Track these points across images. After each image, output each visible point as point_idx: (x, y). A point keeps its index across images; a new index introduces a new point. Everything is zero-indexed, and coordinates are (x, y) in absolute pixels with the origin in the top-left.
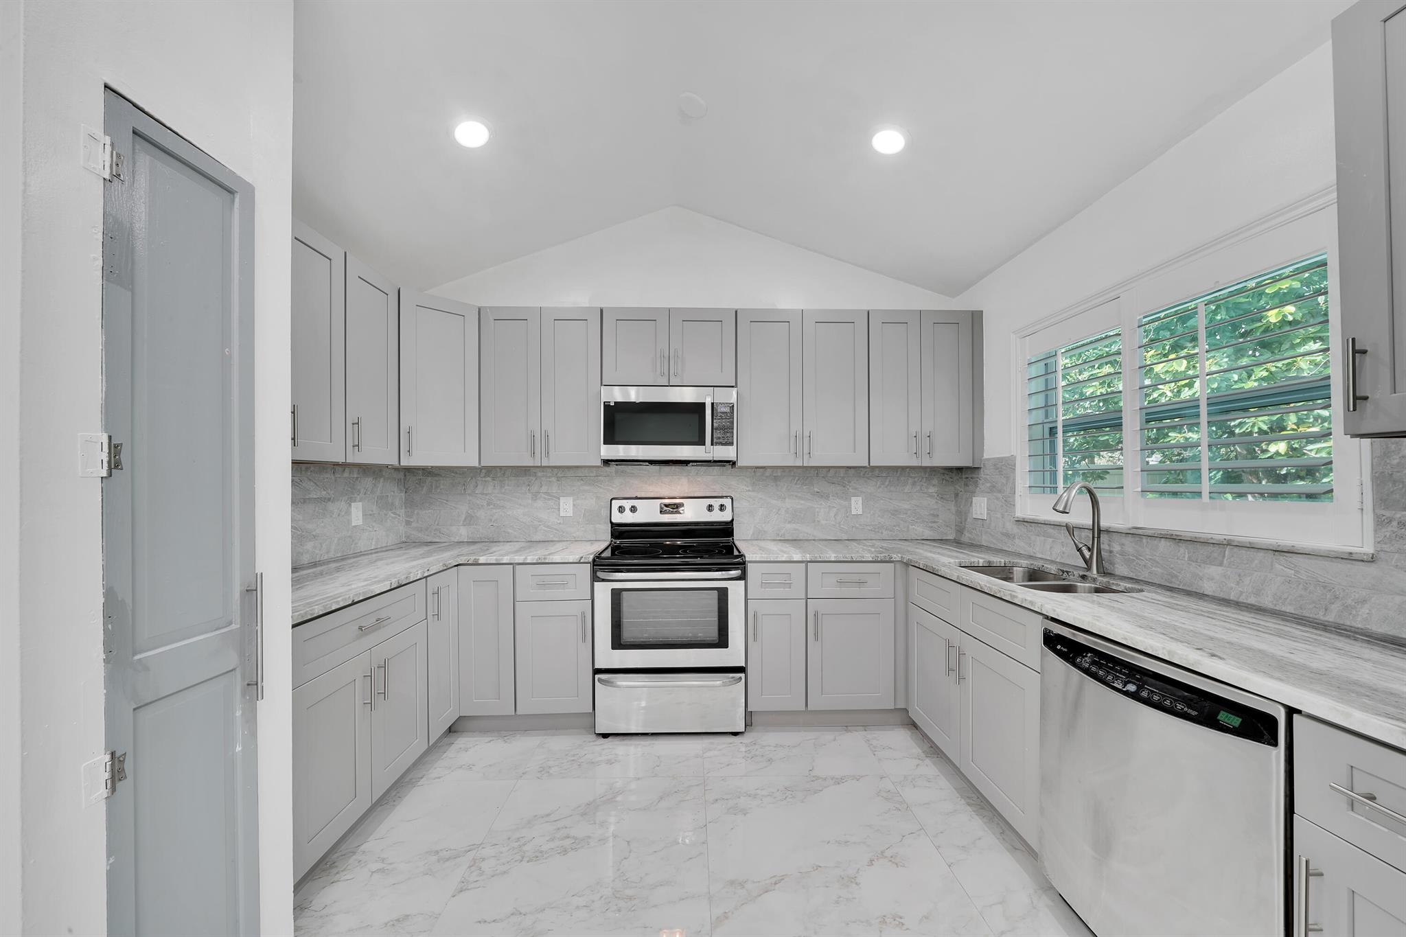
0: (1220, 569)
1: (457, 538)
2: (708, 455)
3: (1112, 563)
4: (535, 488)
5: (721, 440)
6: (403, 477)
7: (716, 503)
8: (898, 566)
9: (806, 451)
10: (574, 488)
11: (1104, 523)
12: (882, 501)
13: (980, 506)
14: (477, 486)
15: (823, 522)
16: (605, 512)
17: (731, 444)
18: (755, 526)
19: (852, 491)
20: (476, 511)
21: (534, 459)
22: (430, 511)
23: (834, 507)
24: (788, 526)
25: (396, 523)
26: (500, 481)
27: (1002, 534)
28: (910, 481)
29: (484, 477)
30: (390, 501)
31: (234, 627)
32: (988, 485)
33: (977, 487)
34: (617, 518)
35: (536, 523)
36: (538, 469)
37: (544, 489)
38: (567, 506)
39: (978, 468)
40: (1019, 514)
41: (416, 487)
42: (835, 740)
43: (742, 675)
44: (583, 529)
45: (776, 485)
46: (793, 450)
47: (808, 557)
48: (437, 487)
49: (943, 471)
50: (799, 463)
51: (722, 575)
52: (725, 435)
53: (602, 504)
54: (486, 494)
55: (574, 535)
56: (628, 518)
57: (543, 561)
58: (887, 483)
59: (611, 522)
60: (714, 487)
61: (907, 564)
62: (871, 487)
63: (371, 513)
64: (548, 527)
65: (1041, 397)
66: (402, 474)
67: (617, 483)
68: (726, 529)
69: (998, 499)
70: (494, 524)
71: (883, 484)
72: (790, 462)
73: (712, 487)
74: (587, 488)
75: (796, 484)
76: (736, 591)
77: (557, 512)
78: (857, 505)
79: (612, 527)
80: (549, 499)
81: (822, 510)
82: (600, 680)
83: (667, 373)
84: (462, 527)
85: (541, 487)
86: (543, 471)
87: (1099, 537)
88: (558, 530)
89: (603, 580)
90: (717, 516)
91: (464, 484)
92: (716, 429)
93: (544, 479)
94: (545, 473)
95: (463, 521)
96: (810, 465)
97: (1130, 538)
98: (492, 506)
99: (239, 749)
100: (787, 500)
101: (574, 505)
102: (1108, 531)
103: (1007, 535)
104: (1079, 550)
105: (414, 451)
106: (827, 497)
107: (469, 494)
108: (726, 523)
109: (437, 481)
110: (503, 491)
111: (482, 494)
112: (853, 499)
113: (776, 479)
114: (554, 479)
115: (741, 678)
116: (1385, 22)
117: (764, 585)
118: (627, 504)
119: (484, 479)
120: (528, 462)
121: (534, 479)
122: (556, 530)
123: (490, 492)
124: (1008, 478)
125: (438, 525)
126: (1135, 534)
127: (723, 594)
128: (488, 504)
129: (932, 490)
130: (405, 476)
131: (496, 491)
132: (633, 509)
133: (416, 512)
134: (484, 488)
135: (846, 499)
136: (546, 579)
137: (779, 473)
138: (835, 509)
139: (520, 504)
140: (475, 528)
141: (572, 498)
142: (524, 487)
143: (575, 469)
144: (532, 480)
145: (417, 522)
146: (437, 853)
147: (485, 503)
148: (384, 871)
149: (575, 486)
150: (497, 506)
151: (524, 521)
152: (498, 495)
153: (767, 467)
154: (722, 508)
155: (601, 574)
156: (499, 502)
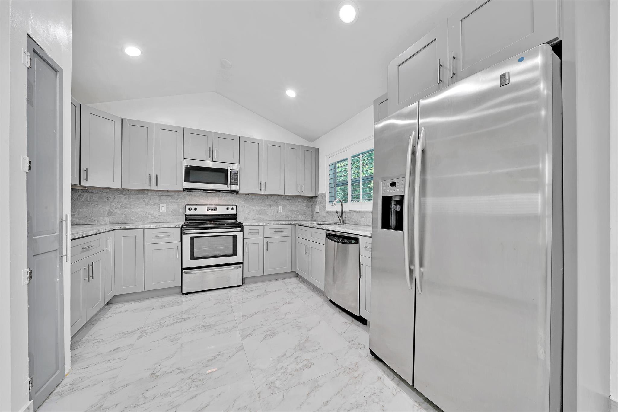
0: (363, 218)
1: (103, 222)
2: (228, 188)
3: (346, 221)
4: (147, 200)
5: (233, 183)
7: (230, 207)
8: (293, 226)
9: (264, 189)
10: (167, 200)
11: (344, 210)
12: (289, 207)
13: (317, 209)
15: (269, 215)
16: (182, 211)
17: (237, 185)
18: (245, 216)
19: (279, 204)
20: (114, 210)
22: (86, 209)
24: (257, 216)
26: (128, 196)
27: (323, 216)
28: (298, 201)
29: (119, 194)
31: (56, 234)
32: (319, 202)
33: (317, 203)
34: (188, 212)
35: (147, 215)
36: (148, 192)
37: (152, 200)
38: (163, 208)
39: (317, 197)
40: (327, 210)
41: (77, 198)
42: (273, 283)
43: (242, 265)
44: (171, 217)
45: (253, 201)
46: (259, 188)
47: (265, 224)
48: (91, 198)
49: (307, 198)
50: (261, 193)
51: (234, 230)
52: (235, 182)
53: (180, 207)
54: (121, 202)
55: (167, 220)
56: (193, 212)
57: (158, 227)
58: (290, 201)
59: (185, 214)
60: (229, 201)
61: (295, 225)
62: (285, 203)
64: (154, 217)
65: (333, 175)
67: (189, 199)
68: (234, 217)
69: (322, 206)
70: (125, 216)
71: (289, 202)
72: (258, 192)
74: (173, 200)
75: (260, 201)
76: (239, 235)
77: (159, 211)
78: (281, 209)
79: (185, 216)
80: (154, 205)
81: (269, 210)
82: (185, 272)
83: (212, 156)
84: (106, 217)
85: (150, 199)
86: (151, 193)
87: (343, 214)
88: (159, 218)
89: (187, 234)
90: (230, 212)
91: (108, 198)
92: (232, 179)
93: (152, 196)
94: (152, 194)
95: (107, 214)
96: (265, 194)
97: (349, 213)
99: (58, 280)
100: (257, 207)
101: (167, 208)
102: (345, 212)
103: (324, 217)
104: (339, 217)
105: (88, 179)
106: (271, 206)
107: (110, 202)
108: (234, 215)
110: (130, 201)
111: (118, 202)
112: (280, 207)
113: (253, 199)
114: (157, 196)
115: (241, 266)
116: (379, 104)
117: (250, 233)
118: (193, 207)
119: (119, 195)
120: (147, 188)
121: (147, 196)
122: (158, 218)
123: (122, 201)
124: (324, 199)
125: (91, 216)
126: (350, 212)
127: (235, 237)
128: (121, 207)
129: (304, 204)
131: (126, 201)
132: (195, 209)
133: (77, 210)
134: (119, 200)
135: (277, 207)
136: (160, 235)
137: (254, 197)
138: (273, 210)
139: (139, 207)
140: (114, 218)
141: (166, 204)
142: (141, 200)
143: (167, 192)
144: (145, 196)
145: (78, 215)
146: (123, 333)
147: (119, 206)
148: (99, 342)
149: (167, 199)
150: (126, 208)
151: (141, 214)
152: (127, 203)
153: (250, 194)
154: (232, 209)
155: (185, 231)
156: (127, 206)
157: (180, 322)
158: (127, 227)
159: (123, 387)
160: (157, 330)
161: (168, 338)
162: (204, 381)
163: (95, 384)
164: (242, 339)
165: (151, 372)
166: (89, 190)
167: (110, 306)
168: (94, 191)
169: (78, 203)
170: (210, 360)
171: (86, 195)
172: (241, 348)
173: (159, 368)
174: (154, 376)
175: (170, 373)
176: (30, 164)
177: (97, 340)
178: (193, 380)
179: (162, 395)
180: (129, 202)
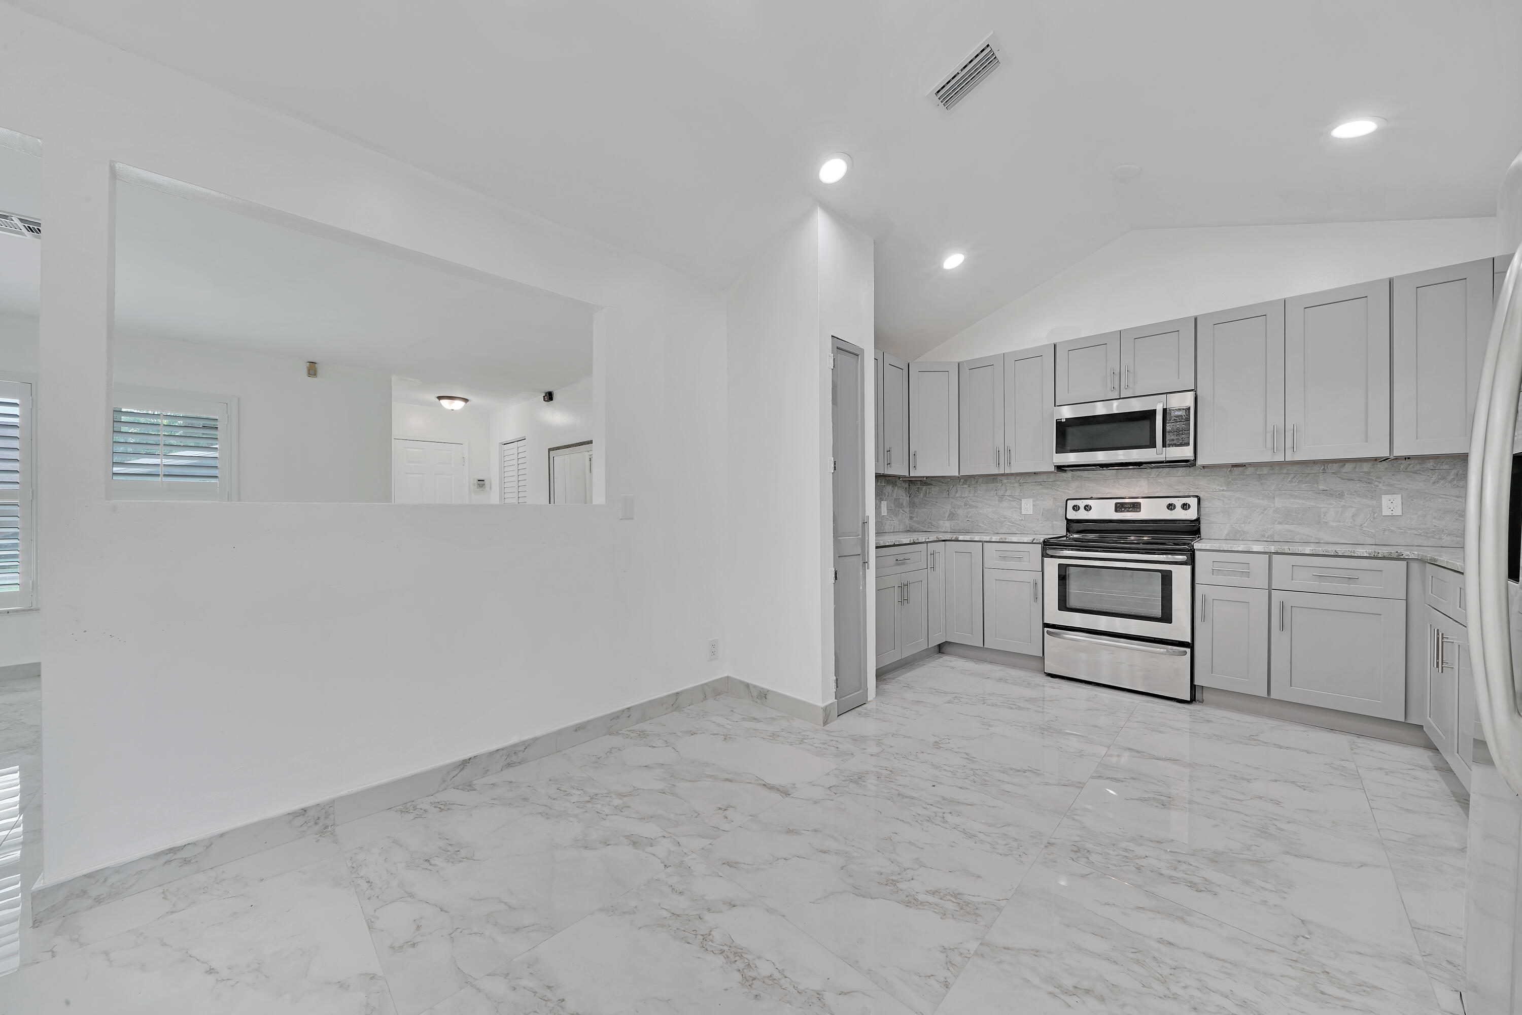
2: (1160, 456)
4: (1001, 493)
5: (1175, 442)
6: (908, 487)
7: (1178, 502)
10: (1034, 492)
12: (1440, 500)
14: (957, 492)
15: (1333, 524)
16: (1061, 511)
17: (1188, 445)
18: (1231, 527)
19: (1383, 488)
20: (956, 510)
21: (999, 469)
22: (925, 510)
23: (1351, 507)
24: (1280, 527)
25: (904, 517)
26: (974, 488)
30: (901, 502)
31: (859, 537)
34: (1072, 515)
35: (1002, 519)
36: (1003, 477)
37: (1008, 493)
38: (1027, 506)
41: (916, 493)
43: (1189, 649)
44: (1041, 525)
45: (1262, 484)
46: (1269, 445)
47: (1274, 550)
48: (929, 493)
50: (1279, 458)
51: (1166, 558)
52: (1179, 437)
53: (1059, 504)
54: (964, 498)
55: (1034, 530)
56: (1082, 515)
57: (1004, 540)
58: (1451, 477)
59: (1066, 519)
60: (1179, 487)
61: (1424, 562)
63: (891, 508)
64: (1012, 522)
66: (907, 484)
67: (1071, 486)
68: (1188, 527)
70: (970, 520)
71: (1444, 478)
73: (1176, 487)
74: (1045, 491)
75: (1291, 482)
76: (1181, 575)
77: (1018, 511)
78: (1391, 505)
79: (1066, 523)
80: (1012, 501)
81: (1332, 511)
82: (1048, 633)
83: (1117, 387)
84: (947, 522)
85: (1006, 491)
89: (1052, 557)
90: (1179, 514)
91: (948, 491)
92: (1168, 433)
93: (1008, 485)
94: (1009, 480)
95: (948, 517)
98: (968, 506)
99: (861, 588)
100: (1276, 499)
101: (1034, 505)
105: (917, 467)
106: (1341, 496)
107: (952, 498)
108: (1191, 522)
109: (929, 488)
110: (977, 494)
111: (961, 497)
112: (1385, 498)
114: (1016, 485)
115: (1186, 653)
117: (1215, 572)
118: (1081, 504)
119: (962, 486)
120: (995, 471)
121: (1001, 485)
122: (1019, 525)
123: (966, 495)
125: (930, 519)
127: (1167, 578)
128: (965, 505)
130: (909, 486)
131: (971, 495)
132: (1088, 508)
133: (916, 510)
134: (962, 494)
135: (1372, 498)
136: (1006, 554)
137: (1265, 471)
138: (1353, 510)
139: (990, 505)
140: (956, 522)
141: (1032, 499)
142: (993, 493)
143: (1035, 475)
144: (998, 486)
145: (917, 517)
146: (935, 689)
147: (963, 504)
148: (909, 687)
149: (1034, 490)
150: (971, 507)
151: (993, 517)
152: (972, 498)
153: (1250, 464)
154: (1185, 507)
155: (1050, 552)
156: (973, 503)
157: (1012, 708)
158: (961, 538)
159: (905, 737)
160: (974, 703)
161: (981, 719)
162: (986, 783)
163: (885, 721)
164: (1093, 777)
165: (936, 739)
166: (928, 481)
167: (941, 656)
168: (934, 483)
169: (917, 500)
170: (1014, 769)
171: (924, 488)
172: (1080, 785)
173: (947, 741)
174: (937, 745)
175: (956, 752)
176: (835, 464)
177: (908, 684)
178: (975, 774)
179: (933, 765)
180: (975, 497)
